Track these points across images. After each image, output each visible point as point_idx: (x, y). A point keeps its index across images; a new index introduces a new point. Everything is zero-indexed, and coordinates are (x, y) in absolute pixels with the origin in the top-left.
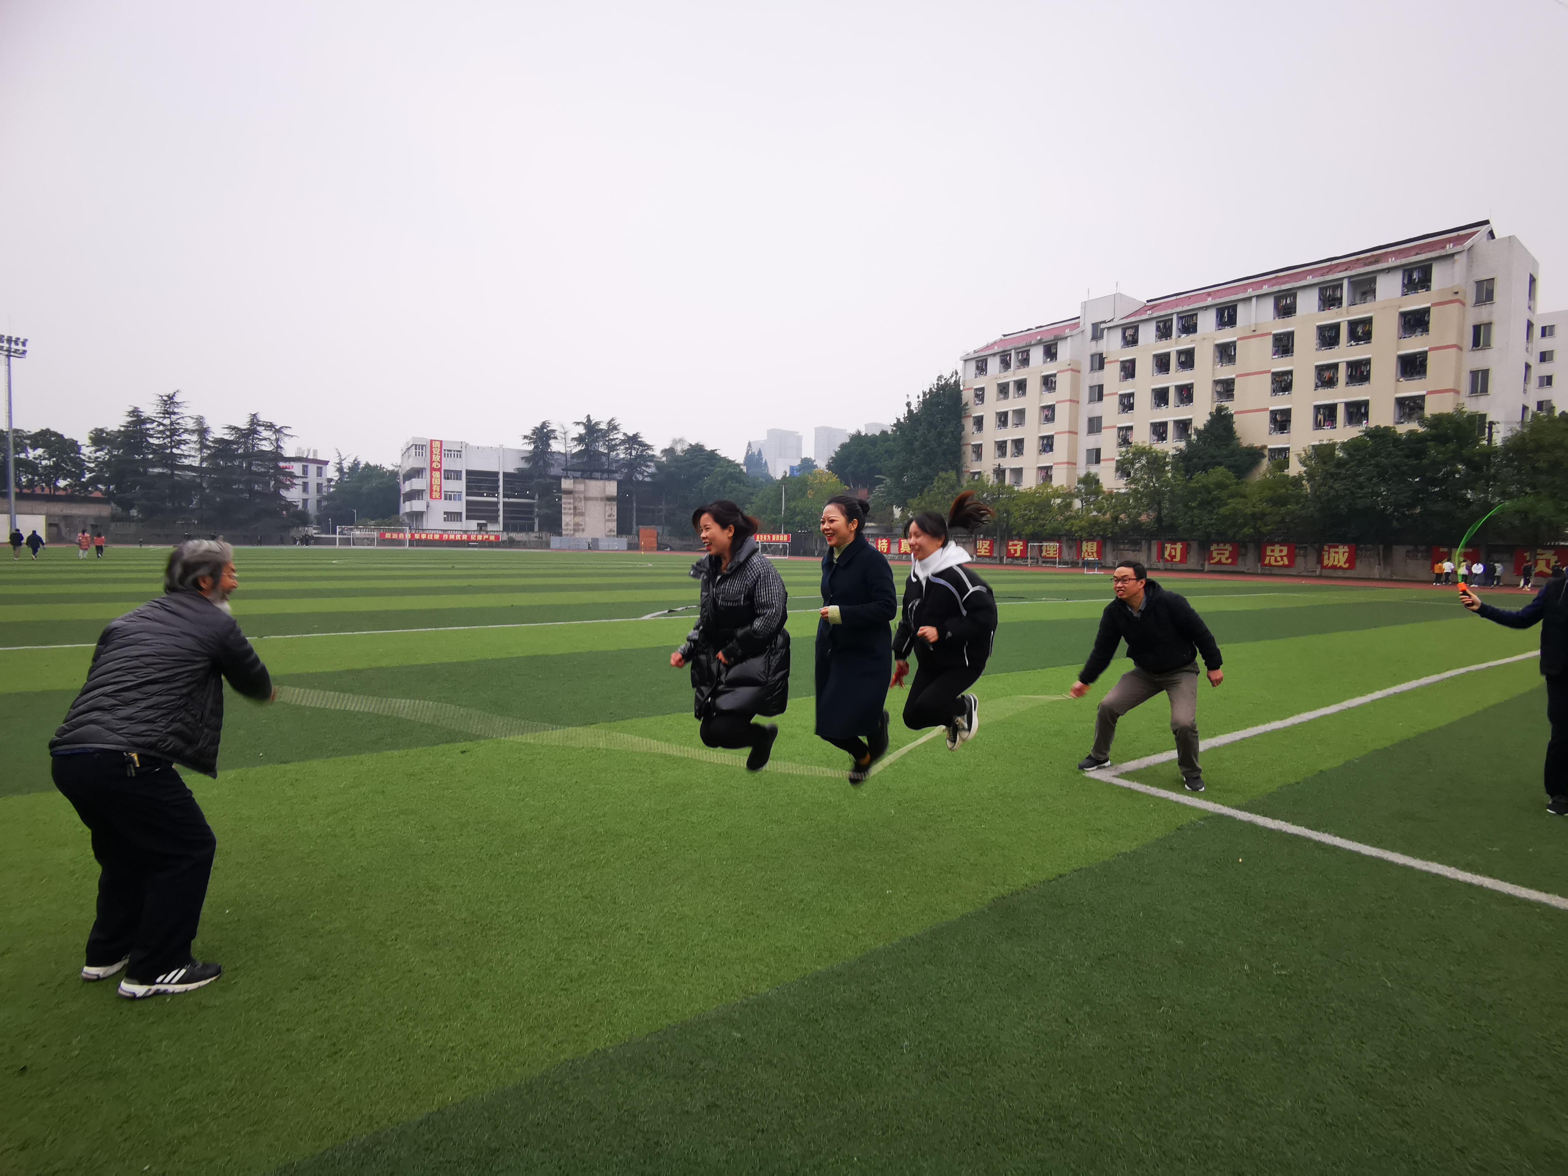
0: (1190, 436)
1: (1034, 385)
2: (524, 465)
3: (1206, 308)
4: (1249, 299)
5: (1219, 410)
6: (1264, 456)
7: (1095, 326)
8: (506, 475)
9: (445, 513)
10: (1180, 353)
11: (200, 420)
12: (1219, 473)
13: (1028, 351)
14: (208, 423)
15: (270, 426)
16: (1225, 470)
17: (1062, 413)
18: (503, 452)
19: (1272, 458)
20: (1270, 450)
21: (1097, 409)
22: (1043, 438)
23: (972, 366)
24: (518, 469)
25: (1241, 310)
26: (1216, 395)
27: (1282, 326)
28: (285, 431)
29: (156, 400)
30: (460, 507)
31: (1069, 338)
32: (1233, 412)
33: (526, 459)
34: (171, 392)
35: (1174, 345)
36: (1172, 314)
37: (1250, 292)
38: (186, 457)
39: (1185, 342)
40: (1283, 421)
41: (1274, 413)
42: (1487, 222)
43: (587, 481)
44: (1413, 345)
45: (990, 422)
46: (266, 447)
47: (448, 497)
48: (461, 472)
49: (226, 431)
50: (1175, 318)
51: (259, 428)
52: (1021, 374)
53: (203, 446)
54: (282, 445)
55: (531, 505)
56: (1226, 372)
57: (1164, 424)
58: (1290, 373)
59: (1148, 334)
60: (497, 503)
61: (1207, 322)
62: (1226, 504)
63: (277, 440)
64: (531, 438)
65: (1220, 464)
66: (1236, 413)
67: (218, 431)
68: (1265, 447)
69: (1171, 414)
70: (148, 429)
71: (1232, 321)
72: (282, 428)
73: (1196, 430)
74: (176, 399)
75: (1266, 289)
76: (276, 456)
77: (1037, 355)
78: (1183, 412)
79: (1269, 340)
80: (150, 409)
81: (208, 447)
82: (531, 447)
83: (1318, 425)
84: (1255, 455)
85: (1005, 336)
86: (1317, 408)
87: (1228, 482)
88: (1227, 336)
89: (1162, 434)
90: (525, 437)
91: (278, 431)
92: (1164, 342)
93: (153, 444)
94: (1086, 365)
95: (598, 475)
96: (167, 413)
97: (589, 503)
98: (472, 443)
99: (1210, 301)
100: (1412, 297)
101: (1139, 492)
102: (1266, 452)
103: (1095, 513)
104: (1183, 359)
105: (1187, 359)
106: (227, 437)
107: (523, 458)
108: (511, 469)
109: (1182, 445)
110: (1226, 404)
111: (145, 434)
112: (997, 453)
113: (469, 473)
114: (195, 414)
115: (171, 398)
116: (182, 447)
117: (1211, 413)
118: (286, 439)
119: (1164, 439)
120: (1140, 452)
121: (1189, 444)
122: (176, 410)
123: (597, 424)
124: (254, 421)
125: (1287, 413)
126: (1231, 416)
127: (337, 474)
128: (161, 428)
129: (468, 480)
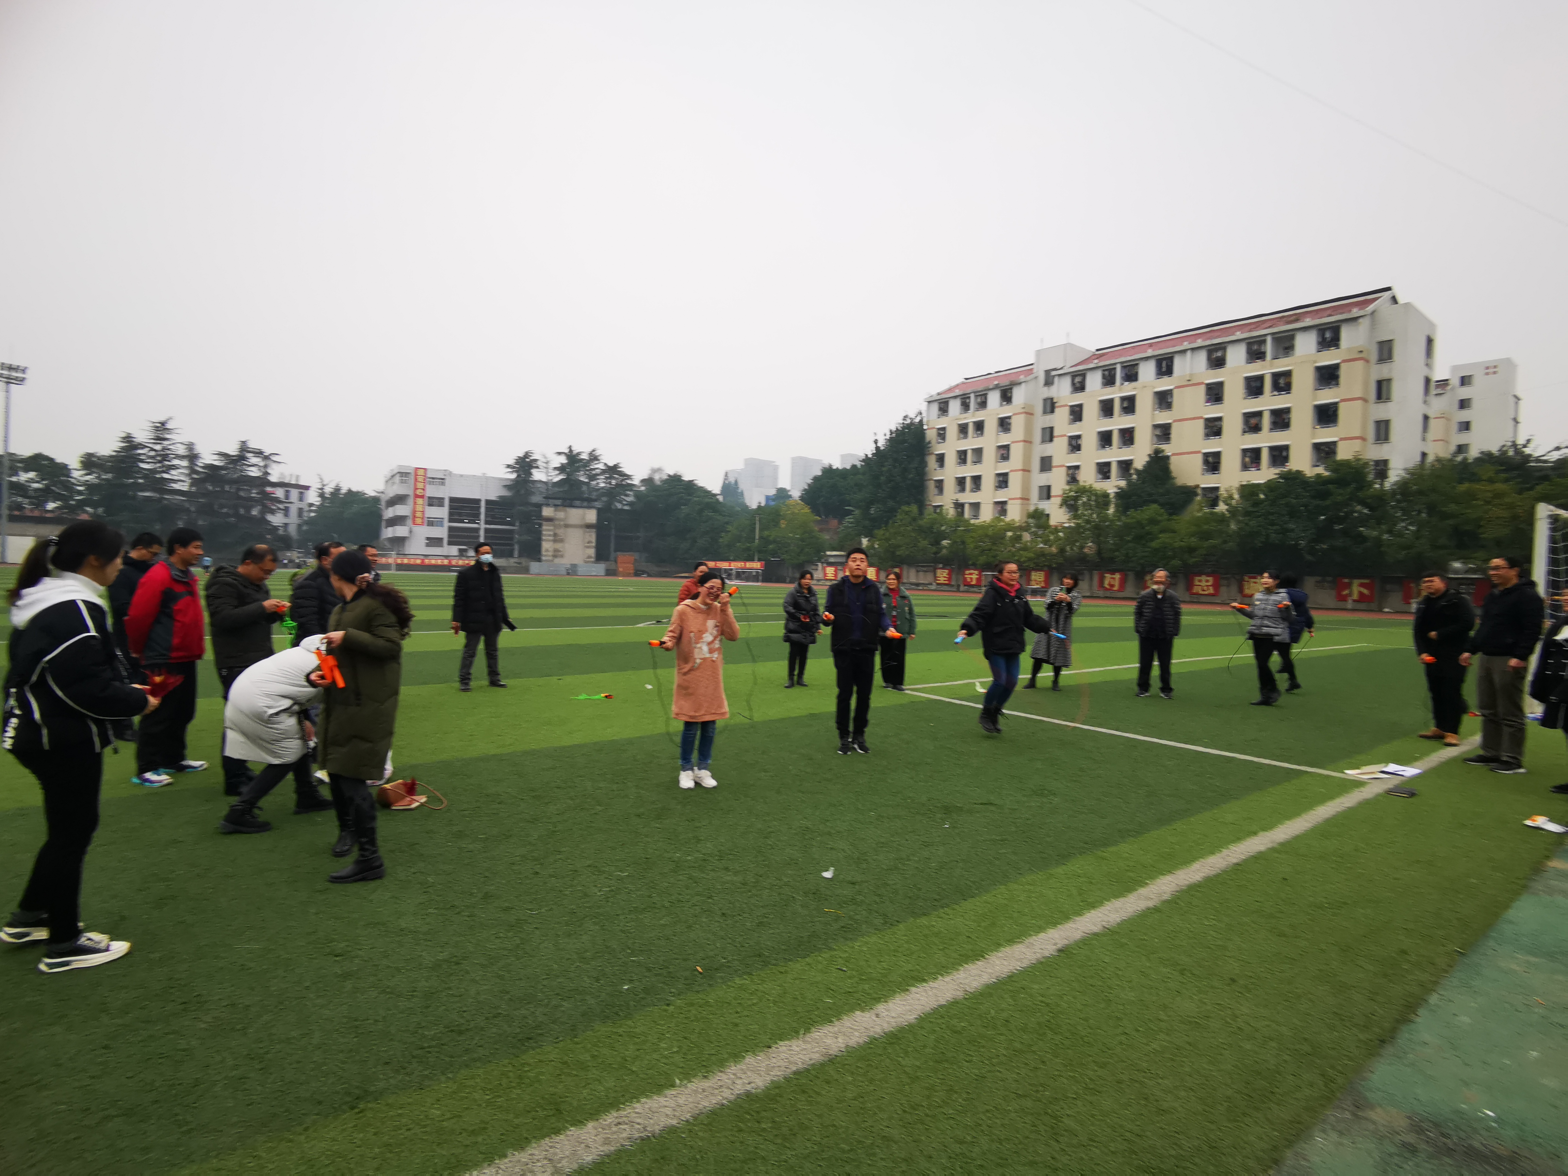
0: (1131, 475)
1: (991, 426)
2: (505, 493)
3: (1147, 359)
4: (1184, 352)
5: (1157, 452)
6: (1196, 495)
7: (1047, 372)
8: (488, 502)
9: (428, 539)
10: (1123, 399)
11: (190, 446)
12: (1152, 510)
13: (985, 395)
14: (199, 449)
15: (259, 453)
16: (1159, 507)
17: (1016, 452)
18: (485, 480)
19: (1204, 495)
20: (1203, 488)
21: (1049, 449)
22: (999, 475)
23: (935, 407)
24: (500, 497)
25: (1177, 362)
26: (1155, 439)
27: (1214, 377)
28: (274, 458)
29: (148, 426)
30: (441, 532)
31: (1023, 385)
32: (1169, 454)
33: (508, 487)
34: (162, 419)
35: (1116, 393)
36: (1115, 364)
37: (1186, 345)
38: (175, 481)
39: (1128, 389)
40: (1214, 463)
41: (1206, 455)
42: (1388, 289)
43: (568, 509)
44: (1327, 397)
45: (951, 459)
46: (254, 472)
47: (431, 523)
48: (443, 499)
49: (216, 457)
50: (1118, 367)
51: (249, 455)
52: (980, 416)
53: (192, 470)
54: (269, 471)
55: (511, 531)
56: (1163, 418)
57: (1108, 464)
58: (1220, 419)
59: (1094, 381)
60: (477, 530)
61: (1147, 371)
62: (1159, 538)
63: (266, 466)
64: (514, 468)
65: (1155, 502)
66: (1174, 454)
67: (208, 457)
68: (1197, 486)
69: (1114, 455)
70: (140, 454)
71: (1169, 372)
72: (271, 454)
73: (1136, 470)
74: (168, 426)
75: (1200, 342)
76: (263, 481)
77: (994, 398)
78: (1125, 454)
79: (1202, 390)
80: (142, 435)
81: (197, 472)
82: (514, 476)
83: (1245, 467)
84: (1189, 493)
85: (967, 379)
86: (1245, 451)
87: (1160, 518)
88: (1165, 384)
89: (1106, 473)
90: (509, 466)
91: (267, 458)
92: (1109, 389)
93: (145, 469)
94: (1039, 408)
95: (578, 503)
96: (159, 439)
97: (570, 530)
98: (456, 471)
99: (1150, 352)
100: (1325, 353)
101: (1083, 527)
102: (1199, 491)
103: (1041, 545)
104: (1125, 405)
105: (1129, 406)
106: (216, 463)
107: (505, 486)
108: (493, 497)
109: (1123, 483)
110: (1163, 447)
111: (137, 459)
112: (958, 488)
113: (453, 500)
114: (186, 439)
115: (163, 424)
116: (173, 472)
117: (1149, 455)
118: (274, 466)
119: (1108, 478)
120: (1084, 491)
121: (1130, 483)
122: (168, 436)
123: (579, 454)
124: (244, 448)
125: (1217, 455)
126: (1168, 457)
127: (319, 499)
128: (152, 453)
129: (451, 508)
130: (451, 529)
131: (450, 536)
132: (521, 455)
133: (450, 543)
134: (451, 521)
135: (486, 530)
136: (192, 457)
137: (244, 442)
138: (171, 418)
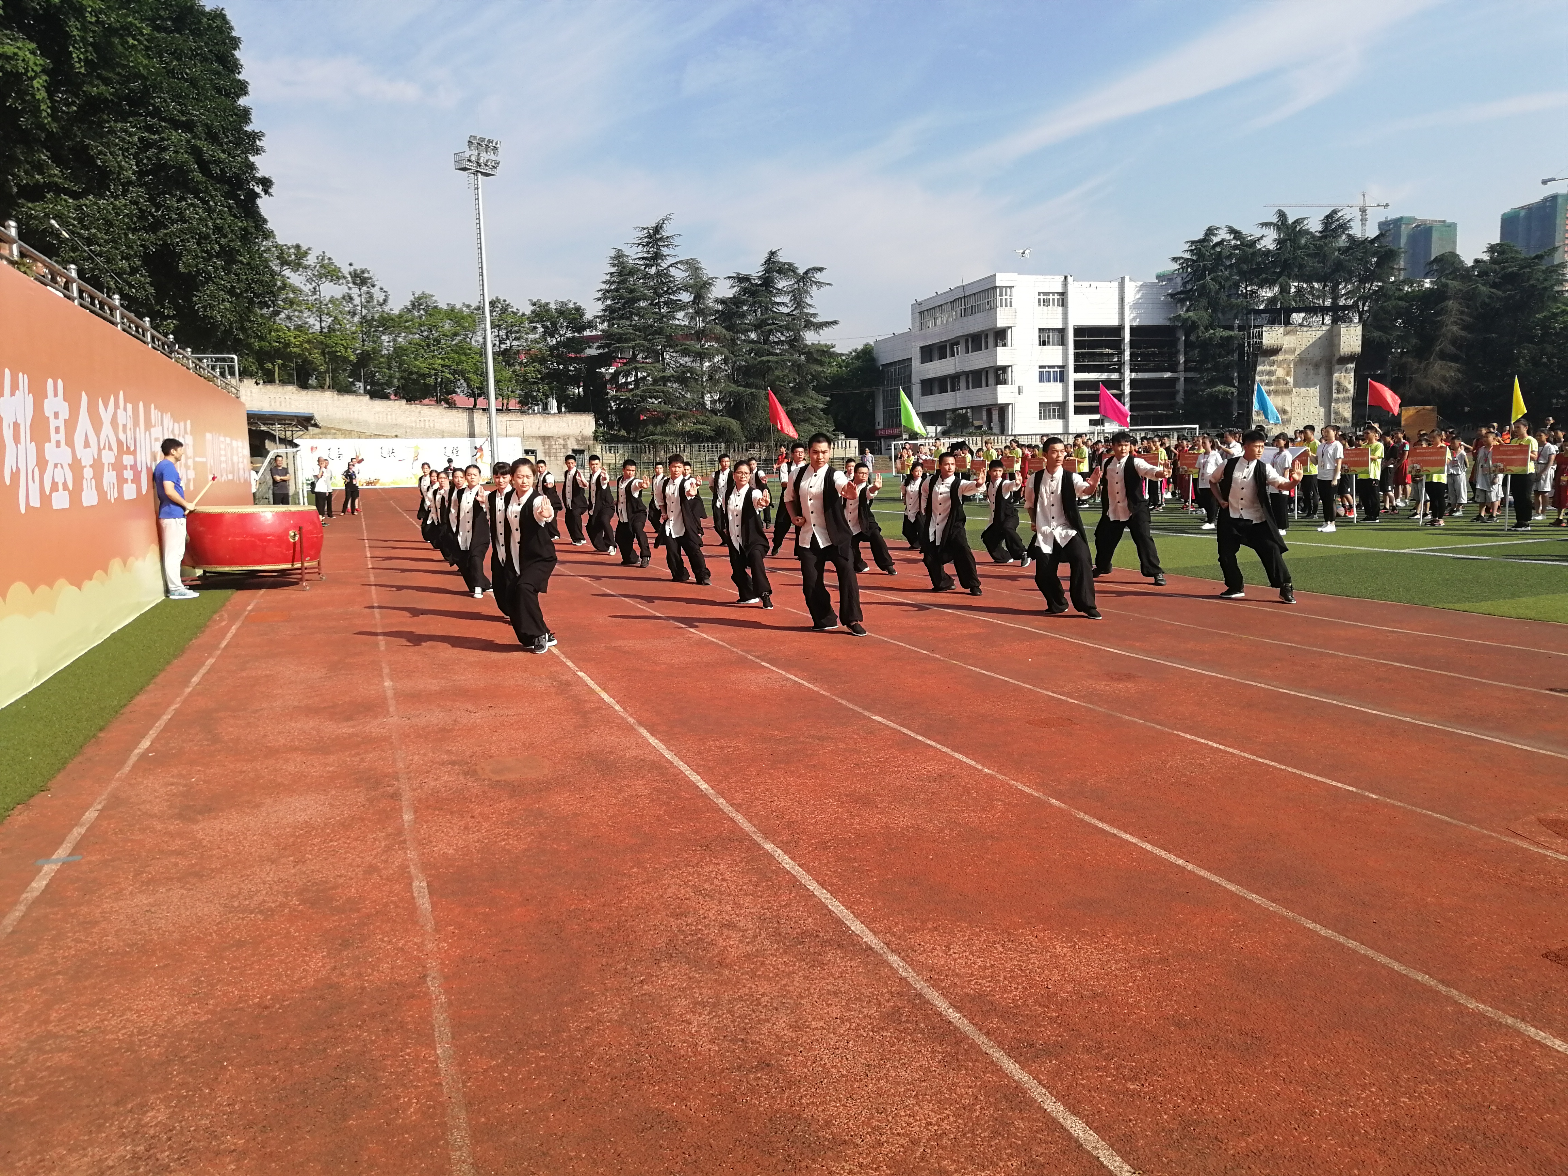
8: (1134, 331)
9: (1042, 405)
11: (693, 266)
14: (708, 270)
15: (791, 271)
28: (818, 276)
29: (637, 235)
30: (1064, 392)
34: (655, 221)
48: (1067, 330)
49: (729, 283)
51: (775, 275)
53: (703, 310)
55: (1172, 382)
60: (1121, 383)
63: (800, 293)
64: (1185, 262)
67: (720, 285)
70: (634, 285)
72: (810, 271)
74: (664, 233)
76: (796, 321)
81: (705, 313)
82: (1182, 276)
90: (1178, 260)
91: (803, 278)
96: (654, 257)
97: (1301, 369)
106: (733, 294)
108: (1143, 321)
113: (1079, 331)
116: (677, 314)
118: (813, 291)
122: (664, 252)
123: (1300, 223)
124: (770, 263)
129: (1077, 345)
130: (1078, 385)
131: (1077, 398)
132: (1201, 236)
133: (1078, 411)
134: (1077, 370)
135: (1132, 381)
136: (700, 288)
137: (772, 253)
138: (667, 219)
